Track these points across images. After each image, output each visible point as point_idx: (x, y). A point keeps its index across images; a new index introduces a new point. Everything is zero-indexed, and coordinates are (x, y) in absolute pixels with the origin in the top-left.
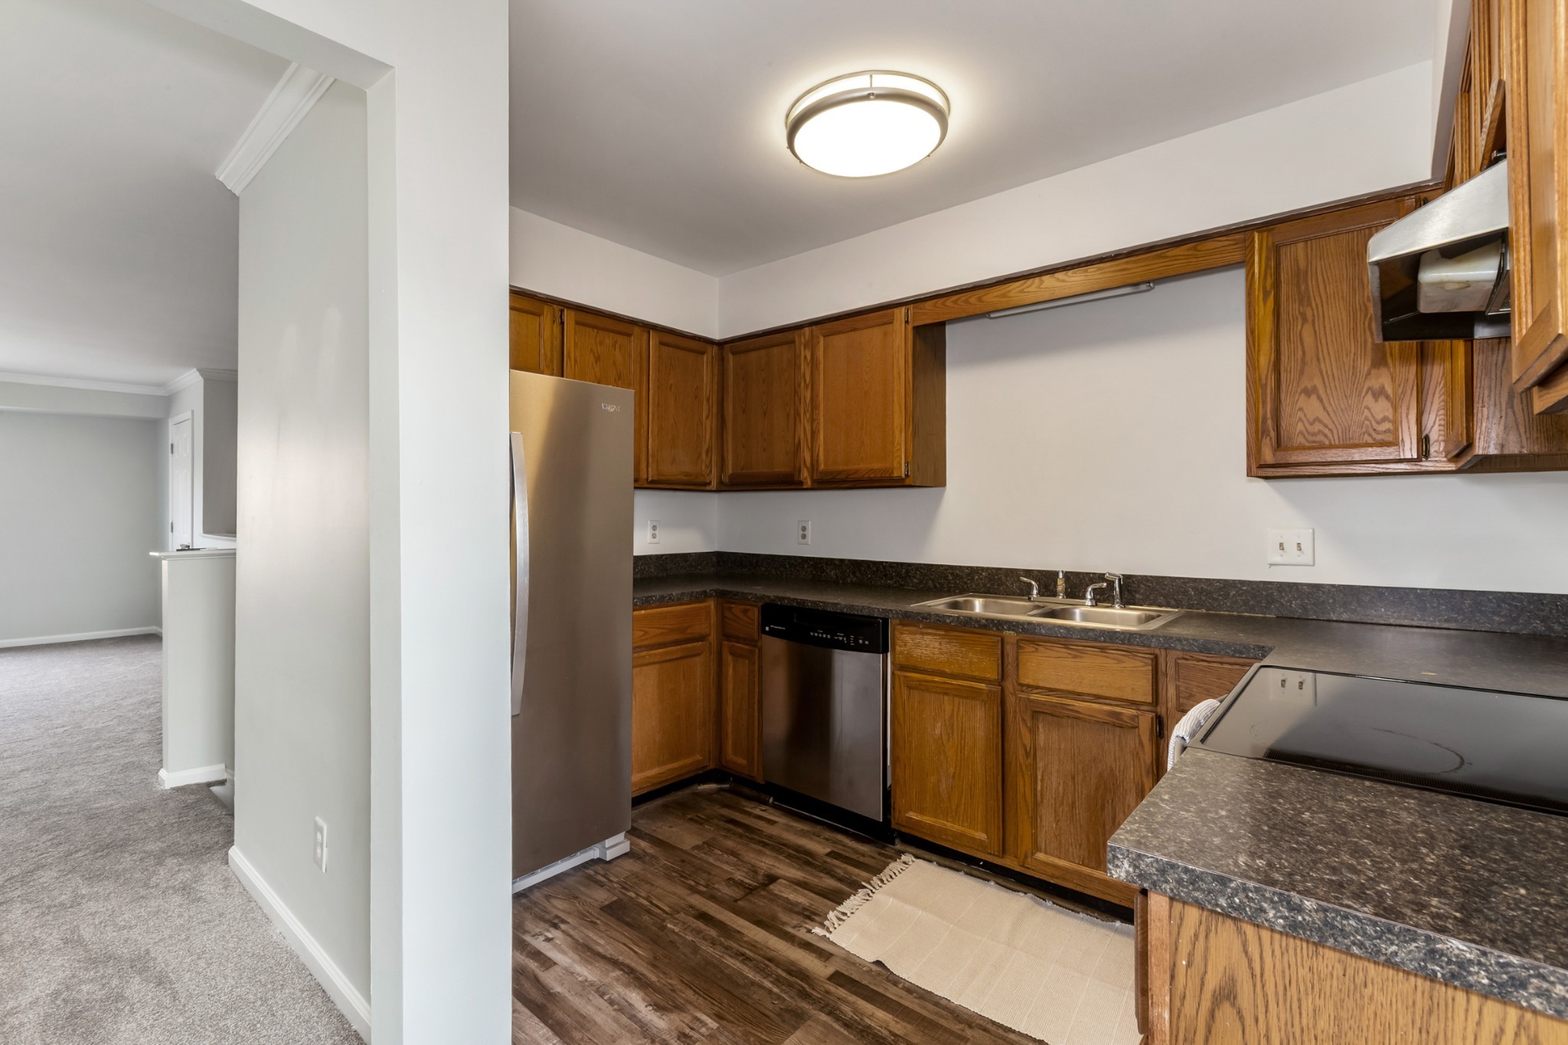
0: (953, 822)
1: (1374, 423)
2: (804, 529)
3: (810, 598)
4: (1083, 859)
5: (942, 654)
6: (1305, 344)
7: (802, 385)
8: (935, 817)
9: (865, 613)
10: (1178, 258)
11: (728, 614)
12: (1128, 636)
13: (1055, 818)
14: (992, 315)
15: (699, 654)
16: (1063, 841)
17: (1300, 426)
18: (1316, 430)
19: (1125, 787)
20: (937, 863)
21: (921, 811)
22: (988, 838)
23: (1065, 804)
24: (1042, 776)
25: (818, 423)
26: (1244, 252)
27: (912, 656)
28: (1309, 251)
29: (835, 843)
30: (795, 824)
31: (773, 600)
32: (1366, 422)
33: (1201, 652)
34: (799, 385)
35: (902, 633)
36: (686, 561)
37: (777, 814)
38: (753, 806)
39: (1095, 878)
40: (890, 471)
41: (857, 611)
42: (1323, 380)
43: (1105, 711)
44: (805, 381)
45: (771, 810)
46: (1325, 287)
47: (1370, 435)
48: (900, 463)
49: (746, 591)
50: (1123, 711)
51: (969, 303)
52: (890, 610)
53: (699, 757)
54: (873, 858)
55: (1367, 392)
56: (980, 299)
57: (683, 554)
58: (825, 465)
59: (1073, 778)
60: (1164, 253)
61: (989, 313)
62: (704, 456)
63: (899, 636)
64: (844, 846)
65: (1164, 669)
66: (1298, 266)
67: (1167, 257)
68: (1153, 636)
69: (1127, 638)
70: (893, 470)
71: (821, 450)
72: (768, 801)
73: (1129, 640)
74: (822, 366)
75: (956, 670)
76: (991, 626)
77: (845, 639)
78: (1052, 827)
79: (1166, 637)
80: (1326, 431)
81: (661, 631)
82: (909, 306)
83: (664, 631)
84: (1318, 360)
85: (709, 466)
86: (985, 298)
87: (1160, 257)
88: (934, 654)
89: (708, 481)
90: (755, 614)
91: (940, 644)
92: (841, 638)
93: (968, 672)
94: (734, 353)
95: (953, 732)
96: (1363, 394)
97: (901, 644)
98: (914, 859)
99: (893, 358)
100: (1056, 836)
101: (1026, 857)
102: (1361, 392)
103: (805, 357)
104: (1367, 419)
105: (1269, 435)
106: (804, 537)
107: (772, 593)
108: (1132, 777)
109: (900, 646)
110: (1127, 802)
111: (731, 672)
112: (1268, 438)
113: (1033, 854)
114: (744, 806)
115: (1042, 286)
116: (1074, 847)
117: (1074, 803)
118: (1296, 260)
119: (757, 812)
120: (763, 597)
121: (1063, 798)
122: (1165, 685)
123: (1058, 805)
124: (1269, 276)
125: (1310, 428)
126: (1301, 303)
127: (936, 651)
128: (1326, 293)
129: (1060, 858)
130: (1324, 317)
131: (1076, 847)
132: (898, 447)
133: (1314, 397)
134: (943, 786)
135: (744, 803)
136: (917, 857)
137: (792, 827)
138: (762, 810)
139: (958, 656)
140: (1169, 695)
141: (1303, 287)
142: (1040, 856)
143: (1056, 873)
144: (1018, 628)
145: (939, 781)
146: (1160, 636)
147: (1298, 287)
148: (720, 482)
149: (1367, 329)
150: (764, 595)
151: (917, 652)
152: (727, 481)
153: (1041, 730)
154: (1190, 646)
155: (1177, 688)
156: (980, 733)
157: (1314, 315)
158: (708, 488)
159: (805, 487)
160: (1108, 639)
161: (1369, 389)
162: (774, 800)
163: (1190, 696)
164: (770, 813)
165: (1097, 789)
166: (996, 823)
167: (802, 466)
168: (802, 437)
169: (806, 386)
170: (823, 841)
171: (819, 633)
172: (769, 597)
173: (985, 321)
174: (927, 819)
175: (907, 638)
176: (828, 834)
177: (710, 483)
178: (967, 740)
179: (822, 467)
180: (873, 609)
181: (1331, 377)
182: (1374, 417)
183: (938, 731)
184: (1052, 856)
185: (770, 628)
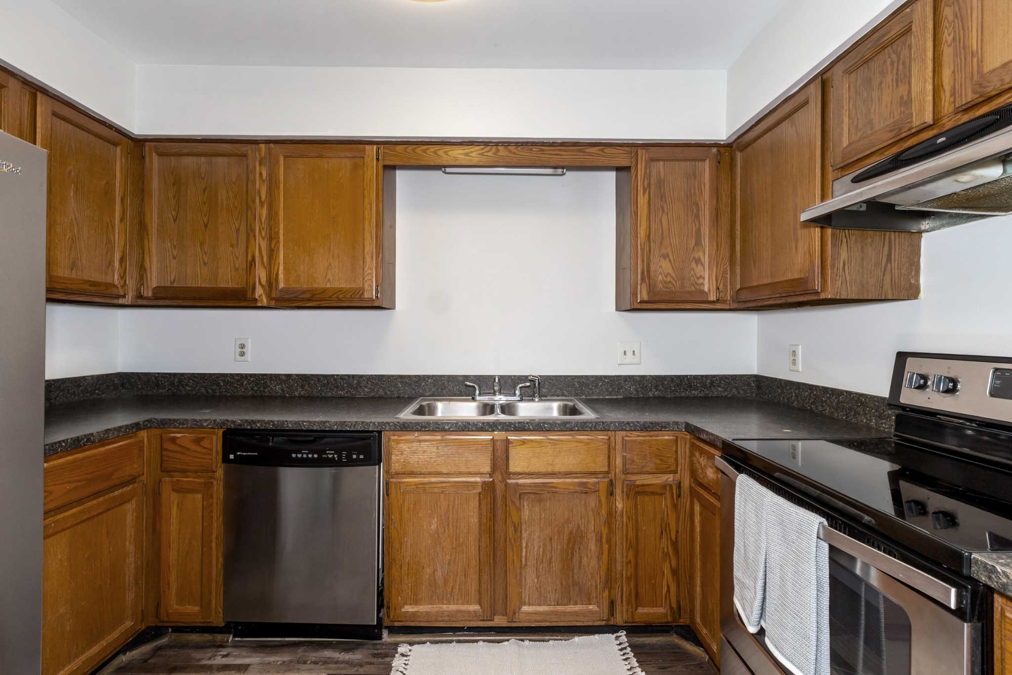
0: (449, 603)
1: (696, 279)
2: (242, 346)
3: (290, 419)
4: (558, 601)
5: (439, 457)
6: (663, 226)
7: (257, 201)
8: (431, 604)
9: (359, 428)
10: (593, 154)
11: (169, 446)
12: (594, 424)
13: (537, 574)
14: (448, 170)
15: (129, 501)
16: (543, 591)
17: (660, 278)
18: (668, 280)
19: (588, 537)
20: (430, 642)
21: (416, 602)
22: (481, 608)
23: (544, 561)
24: (527, 544)
25: (278, 242)
26: (630, 160)
27: (409, 463)
28: (666, 168)
29: (325, 663)
30: (272, 659)
31: (240, 425)
32: (692, 278)
33: (642, 430)
34: (254, 201)
35: (398, 443)
36: (79, 386)
37: (244, 654)
38: (209, 655)
39: (568, 612)
40: (361, 292)
41: (350, 427)
42: (672, 249)
43: (577, 483)
44: (260, 198)
45: (235, 652)
46: (673, 192)
47: (694, 286)
48: (371, 286)
49: (198, 418)
50: (588, 481)
51: (437, 154)
52: (387, 423)
53: (129, 624)
54: (371, 663)
55: (693, 259)
56: (446, 153)
57: (75, 378)
58: (285, 283)
59: (551, 539)
60: (584, 149)
61: (445, 167)
62: (117, 264)
63: (395, 446)
64: (337, 662)
65: (614, 446)
66: (660, 177)
67: (585, 152)
68: (611, 423)
69: (594, 426)
70: (363, 292)
71: (281, 268)
72: (228, 641)
73: (595, 427)
74: (282, 185)
75: (453, 469)
76: (487, 427)
77: (336, 456)
78: (534, 582)
79: (620, 422)
80: (673, 282)
81: (75, 485)
82: (379, 146)
83: (79, 484)
84: (670, 237)
85: (123, 277)
86: (450, 153)
87: (581, 151)
88: (431, 458)
89: (122, 294)
90: (216, 442)
91: (438, 448)
92: (331, 456)
93: (464, 470)
94: (160, 154)
95: (448, 525)
96: (691, 261)
97: (397, 453)
98: (410, 648)
99: (364, 190)
100: (537, 589)
101: (514, 613)
102: (690, 259)
103: (261, 174)
104: (692, 276)
105: (646, 282)
106: (242, 354)
107: (238, 417)
108: (593, 528)
109: (397, 455)
110: (589, 548)
111: (174, 511)
112: (645, 284)
113: (520, 609)
114: (199, 660)
115: (498, 154)
116: (551, 593)
117: (551, 559)
118: (659, 172)
119: (219, 661)
120: (224, 423)
121: (543, 557)
122: (614, 456)
123: (539, 564)
124: (646, 179)
125: (665, 279)
126: (661, 200)
127: (433, 456)
128: (674, 196)
129: (540, 605)
130: (672, 211)
131: (552, 593)
132: (369, 271)
133: (667, 260)
134: (439, 574)
135: (196, 655)
136: (411, 644)
137: (269, 663)
138: (224, 656)
139: (455, 457)
140: (617, 463)
141: (662, 190)
142: (525, 608)
143: (539, 618)
144: (510, 427)
145: (435, 571)
146: (615, 422)
147: (660, 189)
148: (140, 296)
149: (693, 222)
150: (227, 421)
151: (414, 459)
152: (150, 294)
153: (526, 507)
154: (635, 427)
155: (624, 458)
156: (475, 520)
157: (668, 209)
158: (121, 301)
159: (259, 304)
160: (580, 429)
161: (694, 258)
162: (234, 637)
163: (632, 462)
164: (236, 656)
165: (569, 543)
166: (489, 593)
167: (257, 284)
168: (257, 254)
169: (262, 203)
170: (312, 666)
171: (303, 454)
172: (233, 422)
173: (438, 174)
174: (422, 608)
175: (404, 447)
176: (313, 655)
177: (124, 296)
178: (462, 529)
179: (281, 285)
180: (367, 424)
181: (675, 249)
182: (695, 275)
183: (434, 527)
184: (534, 605)
185: (236, 456)
